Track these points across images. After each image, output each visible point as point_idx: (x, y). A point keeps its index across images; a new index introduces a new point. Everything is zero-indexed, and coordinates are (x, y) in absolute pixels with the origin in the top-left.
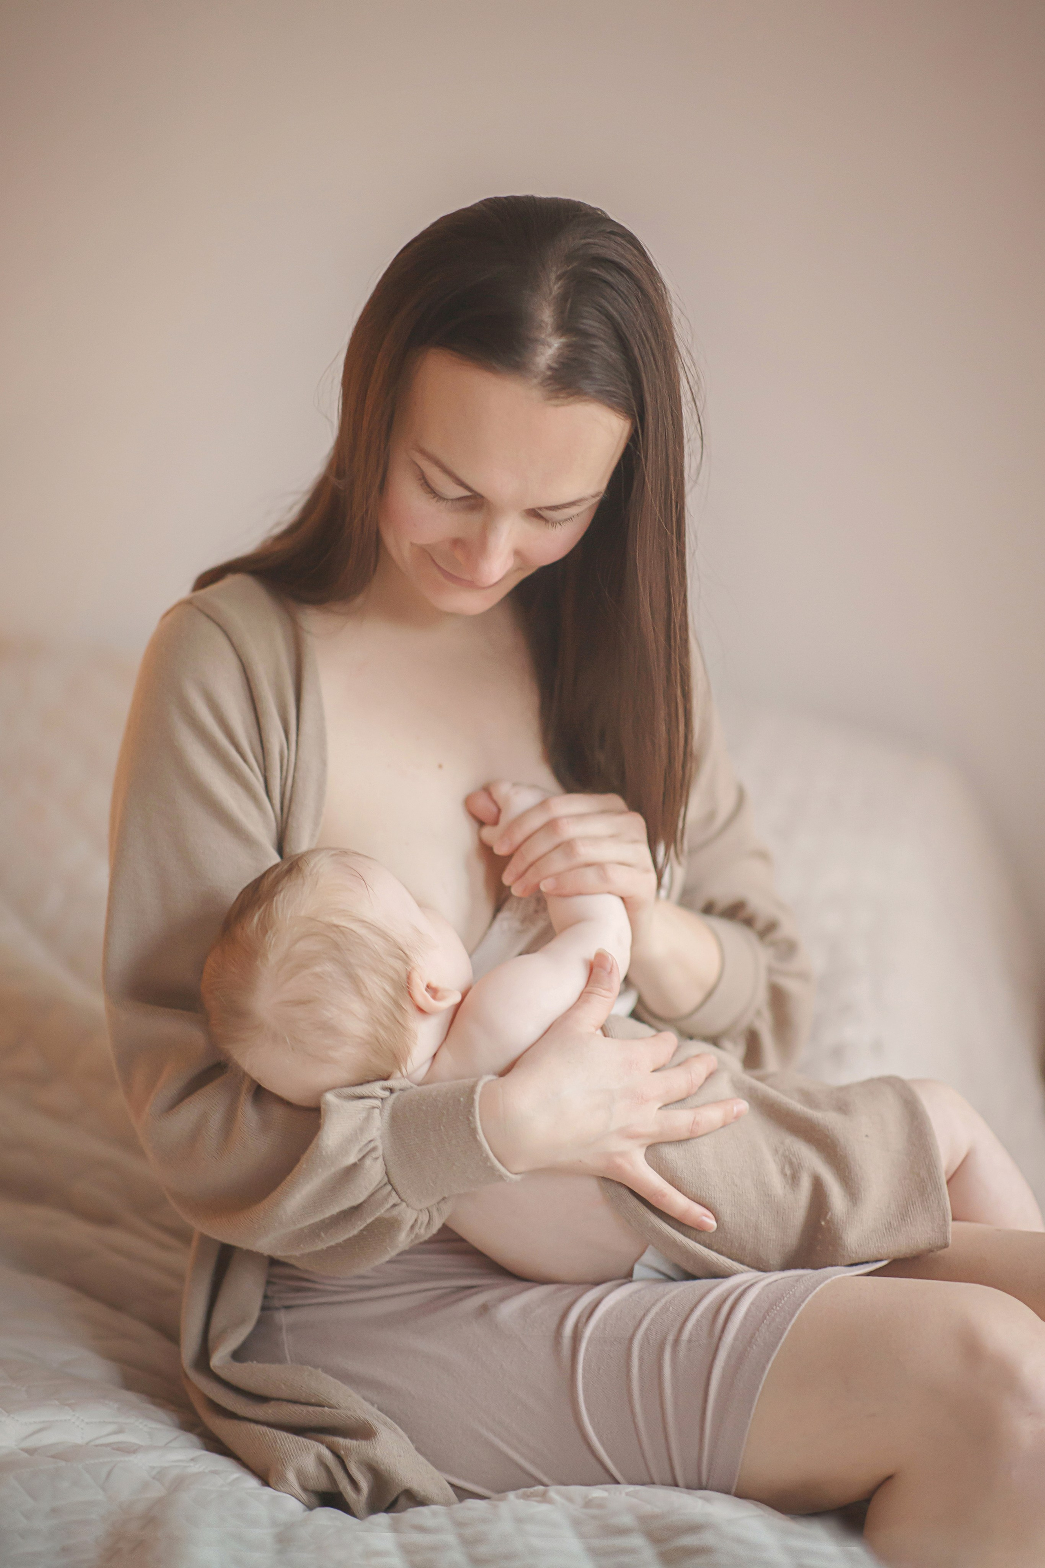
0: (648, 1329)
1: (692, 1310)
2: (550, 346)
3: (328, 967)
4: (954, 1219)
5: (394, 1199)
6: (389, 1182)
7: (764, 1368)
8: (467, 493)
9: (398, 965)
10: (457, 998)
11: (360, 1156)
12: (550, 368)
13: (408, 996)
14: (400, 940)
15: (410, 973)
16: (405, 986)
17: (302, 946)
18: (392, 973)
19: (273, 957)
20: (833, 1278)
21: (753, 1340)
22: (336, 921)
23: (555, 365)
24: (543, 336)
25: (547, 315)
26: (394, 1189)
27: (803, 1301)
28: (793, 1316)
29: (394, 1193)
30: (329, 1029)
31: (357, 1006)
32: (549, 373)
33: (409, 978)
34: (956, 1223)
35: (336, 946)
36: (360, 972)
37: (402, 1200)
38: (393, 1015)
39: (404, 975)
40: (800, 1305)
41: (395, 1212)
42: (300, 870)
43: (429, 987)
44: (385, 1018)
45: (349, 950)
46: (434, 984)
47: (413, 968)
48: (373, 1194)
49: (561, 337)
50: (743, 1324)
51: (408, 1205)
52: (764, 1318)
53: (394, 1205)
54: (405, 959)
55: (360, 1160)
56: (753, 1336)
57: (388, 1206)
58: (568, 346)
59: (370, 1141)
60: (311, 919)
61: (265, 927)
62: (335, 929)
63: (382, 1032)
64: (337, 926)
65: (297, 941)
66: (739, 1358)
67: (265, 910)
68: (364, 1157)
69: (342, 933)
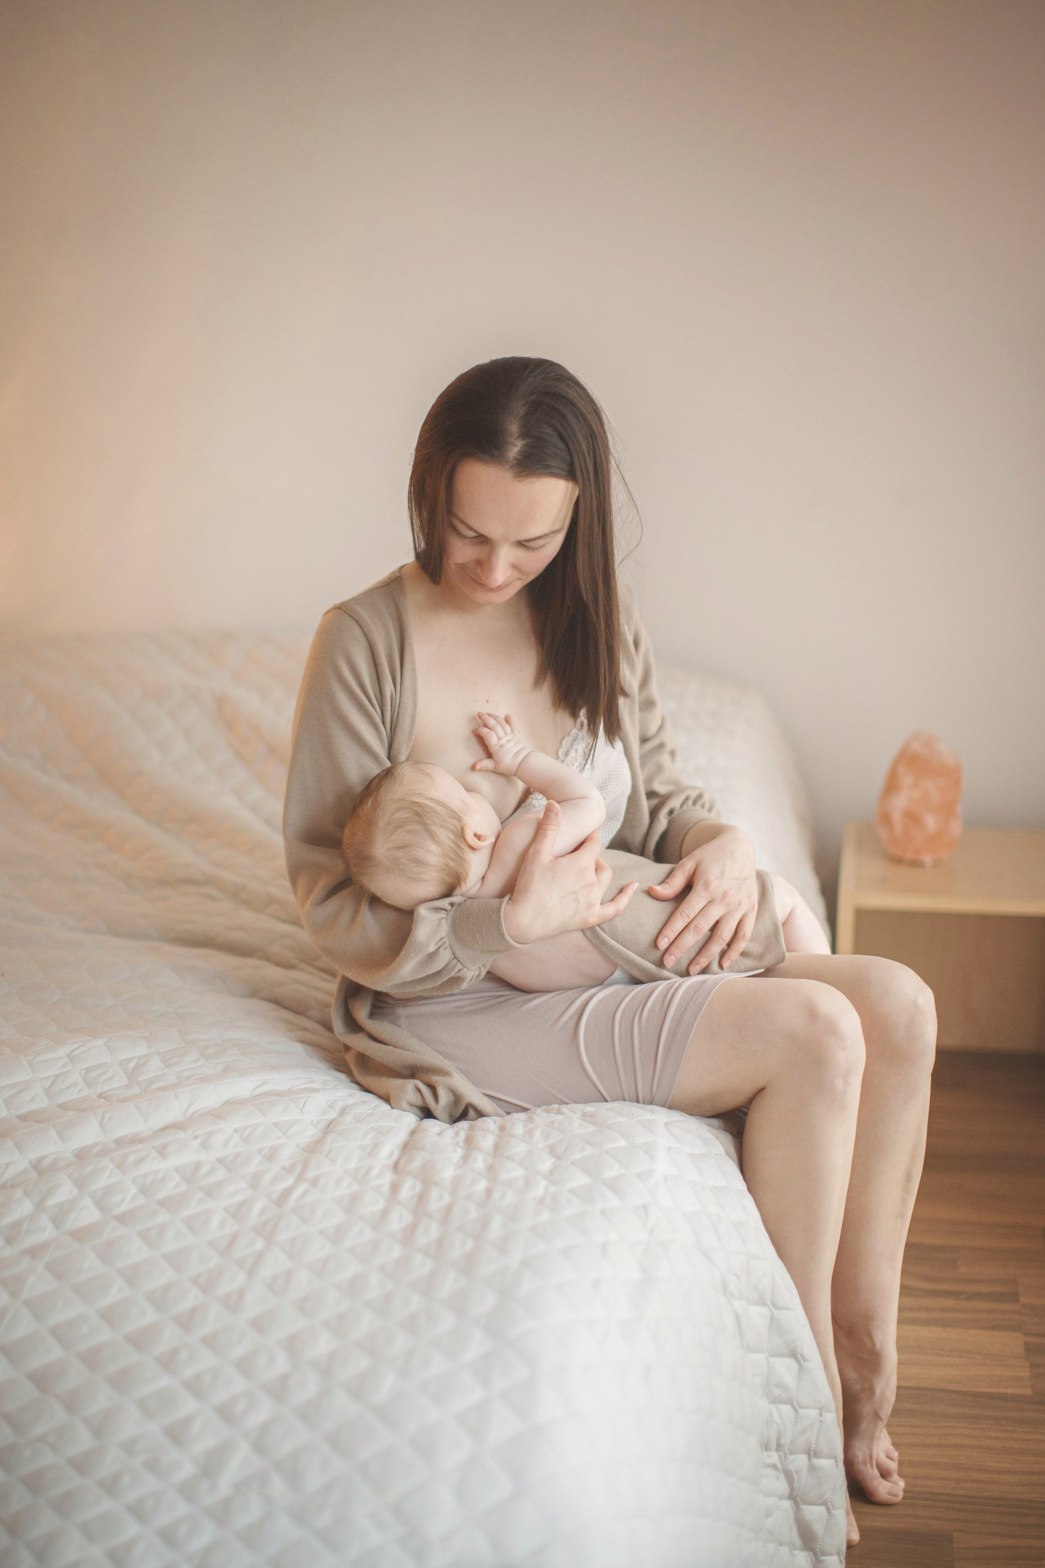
0: (625, 1009)
1: (649, 997)
2: (516, 446)
3: (414, 826)
4: (788, 951)
5: (459, 966)
6: (455, 958)
7: (693, 1025)
8: (475, 535)
9: (455, 822)
10: (493, 840)
11: (436, 948)
12: (516, 459)
13: (463, 840)
14: (455, 809)
15: (463, 826)
16: (461, 834)
17: (398, 815)
18: (453, 828)
19: (382, 824)
20: (726, 979)
21: (686, 1011)
22: (416, 800)
23: (519, 457)
24: (512, 440)
25: (514, 427)
26: (458, 961)
27: (714, 988)
28: (708, 996)
29: (459, 964)
30: (419, 862)
31: (433, 847)
32: (515, 462)
33: (462, 829)
34: (790, 953)
35: (418, 814)
36: (433, 828)
37: (464, 967)
38: (456, 852)
39: (460, 828)
40: (712, 991)
41: (460, 974)
42: (393, 774)
43: (475, 835)
44: (451, 854)
45: (425, 816)
46: (478, 833)
47: (465, 824)
48: (447, 965)
49: (522, 441)
50: (680, 1003)
51: (468, 970)
52: (692, 998)
53: (460, 970)
54: (460, 819)
55: (437, 950)
56: (686, 1008)
57: (456, 971)
58: (526, 445)
59: (442, 939)
60: (401, 800)
61: (375, 806)
62: (416, 804)
63: (450, 862)
64: (416, 803)
65: (394, 813)
66: (678, 1020)
67: (375, 797)
68: (439, 948)
69: (420, 806)
